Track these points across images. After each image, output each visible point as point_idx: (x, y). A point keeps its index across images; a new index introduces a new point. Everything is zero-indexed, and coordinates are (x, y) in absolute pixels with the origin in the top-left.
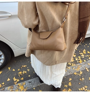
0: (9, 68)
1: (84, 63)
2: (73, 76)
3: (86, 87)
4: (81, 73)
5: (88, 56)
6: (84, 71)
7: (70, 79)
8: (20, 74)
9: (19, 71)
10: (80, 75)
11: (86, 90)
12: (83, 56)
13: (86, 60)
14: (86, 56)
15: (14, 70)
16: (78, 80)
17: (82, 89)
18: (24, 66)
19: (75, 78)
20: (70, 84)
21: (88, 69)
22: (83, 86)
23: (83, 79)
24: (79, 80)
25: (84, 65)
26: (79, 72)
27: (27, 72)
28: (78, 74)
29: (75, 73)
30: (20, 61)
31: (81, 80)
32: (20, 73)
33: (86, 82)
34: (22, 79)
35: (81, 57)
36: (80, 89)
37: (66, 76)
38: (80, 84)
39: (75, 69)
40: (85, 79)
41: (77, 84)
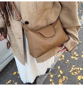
3: (74, 66)
4: (63, 56)
6: (64, 53)
7: (59, 67)
10: (63, 59)
11: (75, 68)
16: (65, 65)
17: (72, 70)
19: (61, 64)
20: (61, 72)
22: (71, 67)
23: (68, 61)
28: (62, 59)
29: (59, 59)
31: (66, 62)
33: (71, 62)
36: (70, 71)
37: (54, 67)
38: (68, 66)
39: (57, 56)
40: (69, 60)
41: (66, 68)
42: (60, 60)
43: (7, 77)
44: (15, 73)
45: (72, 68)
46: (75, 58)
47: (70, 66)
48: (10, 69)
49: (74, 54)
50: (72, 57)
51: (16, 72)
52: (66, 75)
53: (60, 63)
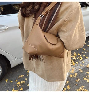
0: (6, 80)
1: (77, 65)
2: (69, 79)
3: (83, 87)
4: (76, 74)
5: (79, 58)
6: (79, 72)
7: (68, 82)
8: (19, 85)
9: (17, 82)
10: (75, 77)
12: (74, 58)
13: (79, 62)
14: (77, 58)
15: (12, 82)
16: (75, 82)
17: (79, 90)
18: (22, 76)
21: (81, 70)
22: (80, 87)
23: (79, 80)
24: (76, 81)
25: (77, 67)
26: (74, 74)
27: (25, 81)
28: (74, 76)
30: (16, 72)
31: (77, 81)
32: (19, 83)
33: (82, 83)
34: (22, 89)
35: (73, 59)
38: (77, 85)
39: (70, 72)
40: (81, 80)
41: (74, 85)
42: (71, 76)
47: (80, 85)
49: (88, 77)
50: (85, 79)
53: (70, 79)
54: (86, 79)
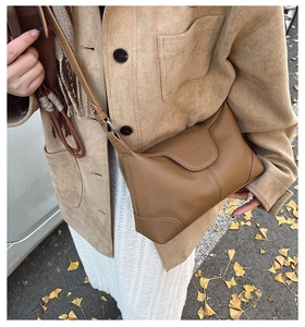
2: (233, 238)
3: (285, 251)
4: (249, 214)
7: (232, 253)
10: (249, 224)
11: (290, 260)
16: (253, 244)
17: (278, 266)
19: (240, 242)
20: (239, 271)
22: (274, 255)
23: (263, 231)
24: (255, 241)
28: (242, 223)
29: (233, 223)
31: (259, 237)
33: (276, 238)
36: (272, 270)
37: (213, 252)
38: (263, 252)
39: (227, 211)
40: (270, 230)
41: (257, 256)
42: (235, 226)
43: (46, 277)
44: (74, 266)
45: (279, 258)
46: (289, 222)
47: (273, 250)
48: (58, 249)
49: (289, 209)
50: (281, 220)
51: (77, 263)
52: (255, 281)
53: (237, 239)
54: (285, 221)
